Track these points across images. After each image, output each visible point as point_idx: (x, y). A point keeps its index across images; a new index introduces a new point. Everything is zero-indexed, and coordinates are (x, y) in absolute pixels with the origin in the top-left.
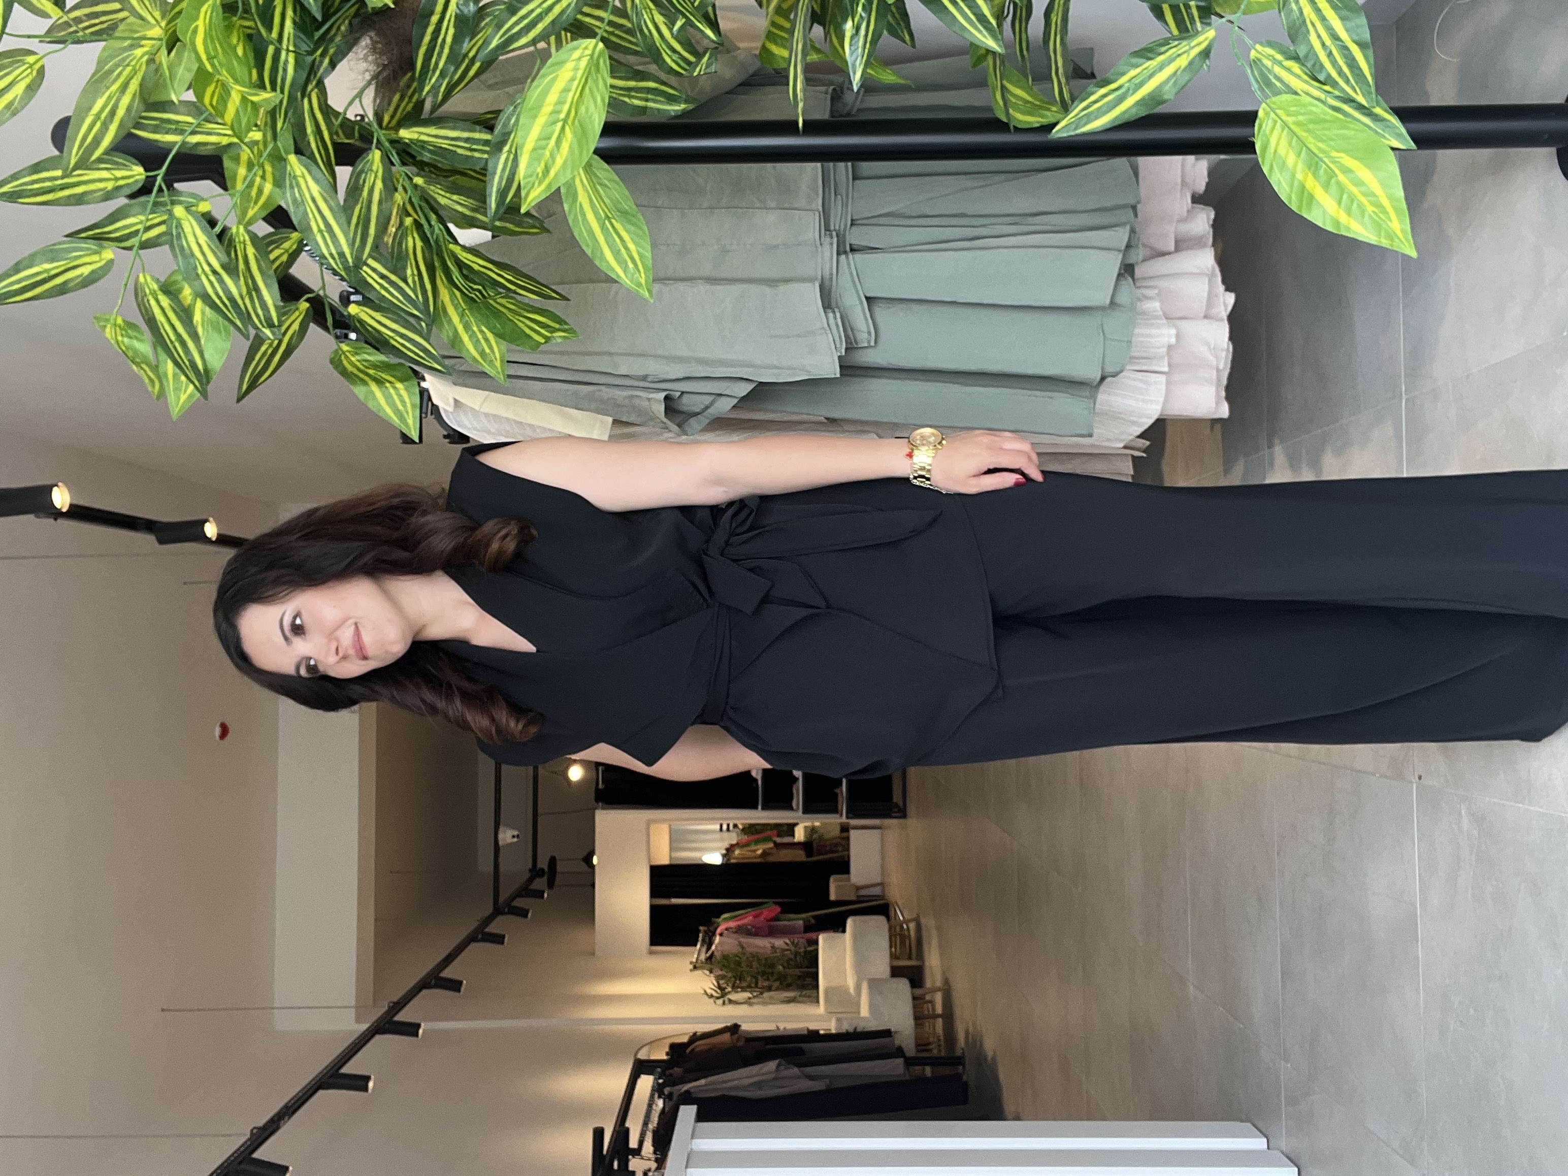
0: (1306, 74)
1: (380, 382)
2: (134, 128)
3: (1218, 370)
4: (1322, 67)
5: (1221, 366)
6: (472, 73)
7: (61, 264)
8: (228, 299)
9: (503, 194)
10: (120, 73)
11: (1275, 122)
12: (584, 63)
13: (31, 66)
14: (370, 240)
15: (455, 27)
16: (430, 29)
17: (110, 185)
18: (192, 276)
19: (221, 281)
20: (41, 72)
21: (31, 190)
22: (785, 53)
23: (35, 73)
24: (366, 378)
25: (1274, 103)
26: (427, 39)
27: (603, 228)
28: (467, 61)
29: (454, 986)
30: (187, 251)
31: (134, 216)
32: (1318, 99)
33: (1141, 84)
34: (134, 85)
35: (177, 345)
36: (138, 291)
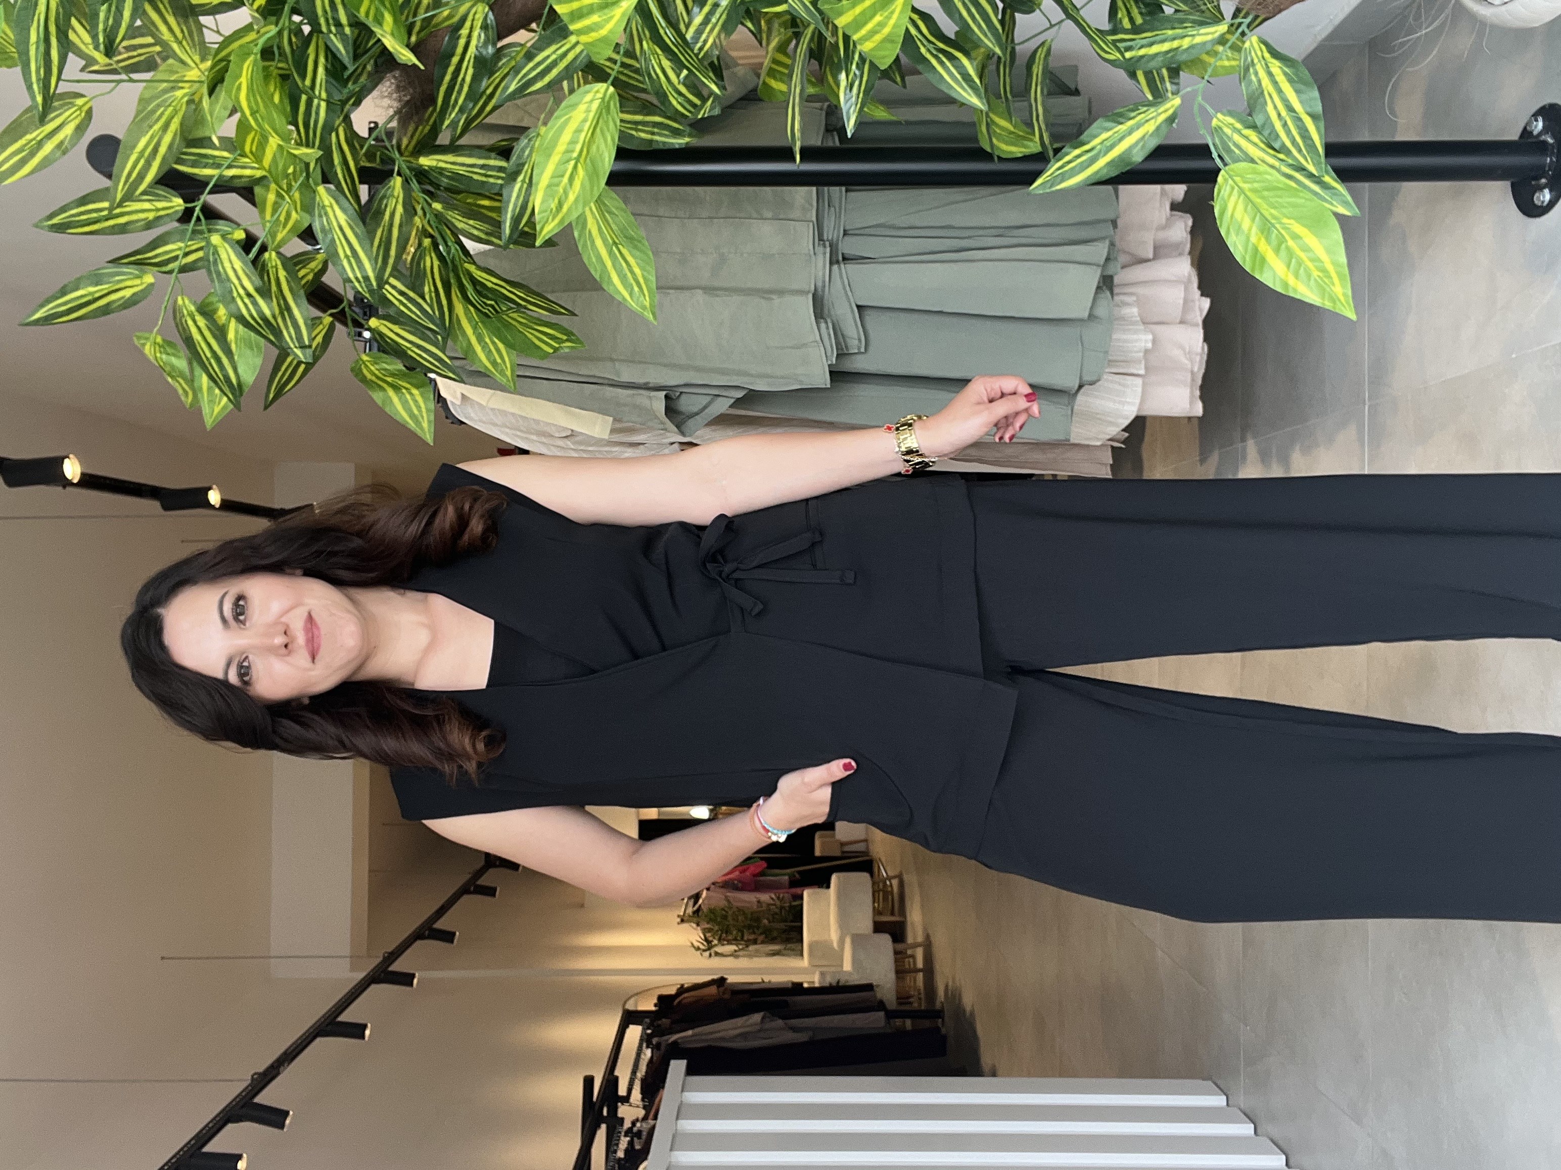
0: (1264, 143)
1: (396, 388)
2: (176, 163)
3: (1192, 373)
4: (1277, 136)
5: (1196, 369)
6: (488, 108)
7: (105, 287)
8: (262, 319)
9: (516, 220)
10: (162, 114)
11: (1233, 188)
12: (596, 105)
13: (80, 108)
14: (391, 261)
15: (474, 67)
16: (451, 69)
17: (151, 216)
18: (229, 299)
19: (255, 303)
20: (89, 113)
21: (78, 221)
22: (783, 87)
23: (83, 114)
24: (385, 386)
25: (1233, 170)
26: (448, 78)
27: (610, 253)
28: (484, 98)
29: (447, 937)
30: (224, 276)
31: (173, 242)
32: (1272, 167)
33: (1112, 147)
34: (175, 125)
35: (213, 361)
36: (176, 311)
